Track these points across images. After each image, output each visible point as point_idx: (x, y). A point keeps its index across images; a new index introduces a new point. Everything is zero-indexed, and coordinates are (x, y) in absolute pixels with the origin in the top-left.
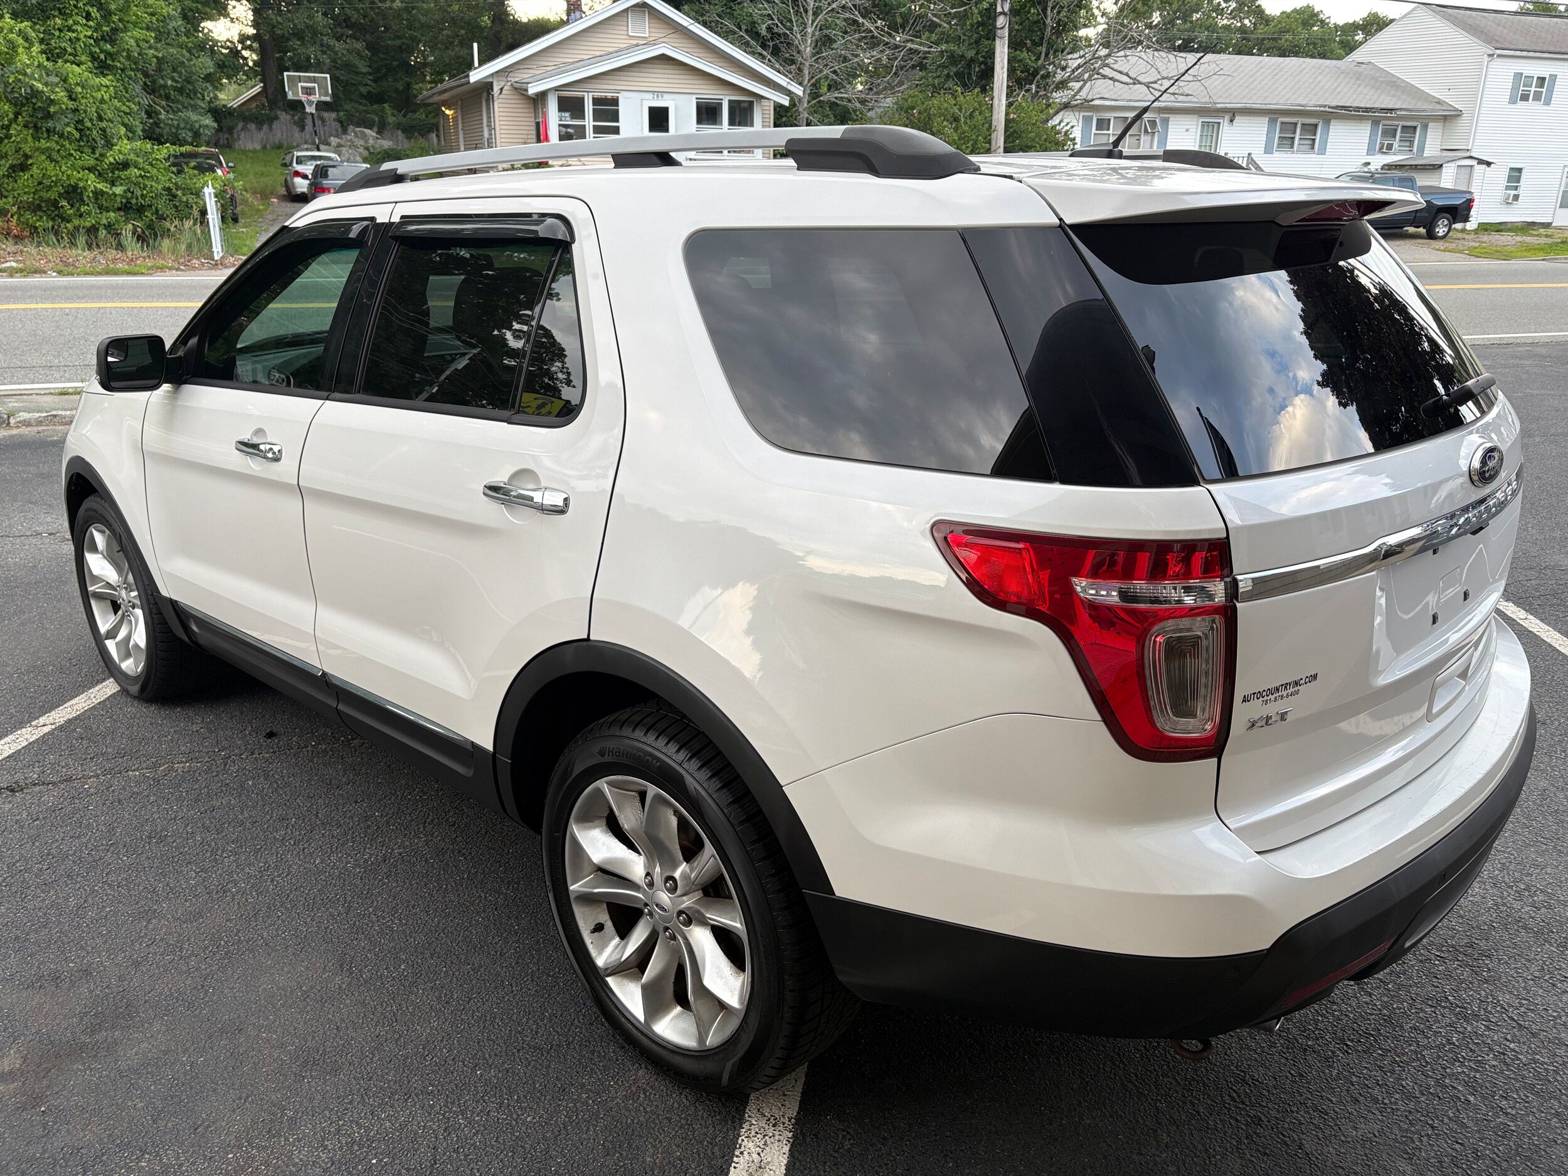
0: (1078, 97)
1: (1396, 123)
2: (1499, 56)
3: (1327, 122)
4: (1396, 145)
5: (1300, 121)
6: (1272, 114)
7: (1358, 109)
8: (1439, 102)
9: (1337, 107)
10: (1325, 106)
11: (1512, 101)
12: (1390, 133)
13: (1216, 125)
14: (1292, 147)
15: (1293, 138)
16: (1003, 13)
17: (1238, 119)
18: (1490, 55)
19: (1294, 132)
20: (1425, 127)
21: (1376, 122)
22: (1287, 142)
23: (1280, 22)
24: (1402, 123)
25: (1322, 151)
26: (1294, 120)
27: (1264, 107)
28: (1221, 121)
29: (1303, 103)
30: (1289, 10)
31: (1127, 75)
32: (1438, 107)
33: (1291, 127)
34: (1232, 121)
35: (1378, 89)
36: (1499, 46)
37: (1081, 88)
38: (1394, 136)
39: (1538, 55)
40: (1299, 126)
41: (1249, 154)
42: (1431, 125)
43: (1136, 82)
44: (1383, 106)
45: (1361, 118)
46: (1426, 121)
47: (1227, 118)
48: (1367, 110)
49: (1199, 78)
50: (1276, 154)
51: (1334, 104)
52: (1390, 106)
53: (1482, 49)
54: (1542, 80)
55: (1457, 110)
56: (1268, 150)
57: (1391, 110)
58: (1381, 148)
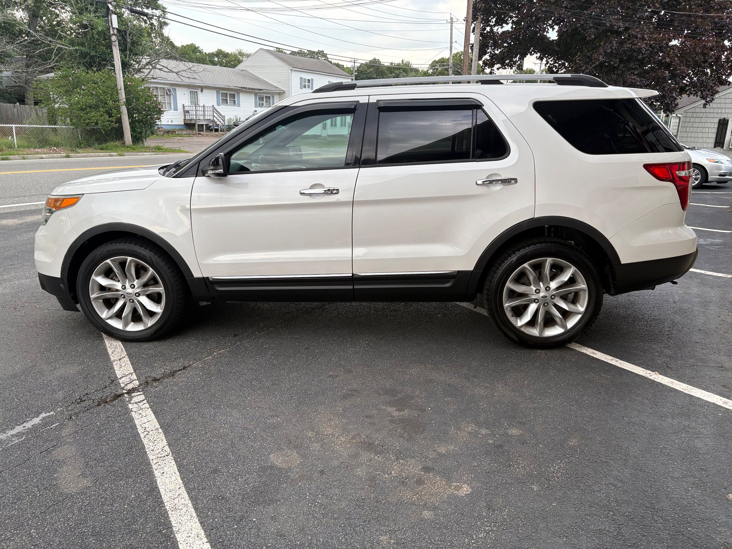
0: (149, 76)
1: (263, 95)
2: (294, 70)
3: (238, 94)
4: (264, 104)
5: (229, 92)
6: (217, 89)
7: (249, 89)
8: (276, 87)
9: (242, 88)
10: (237, 87)
11: (301, 88)
12: (261, 99)
13: (196, 93)
14: (227, 103)
15: (227, 100)
16: (114, 34)
17: (204, 91)
18: (291, 70)
19: (227, 97)
20: (273, 97)
21: (256, 94)
22: (225, 101)
23: (182, 50)
24: (265, 95)
25: (239, 105)
26: (226, 92)
27: (214, 86)
28: (198, 91)
29: (229, 85)
30: (185, 45)
31: (167, 68)
32: (276, 89)
33: (225, 95)
34: (202, 91)
35: (253, 81)
36: (293, 66)
37: (150, 72)
38: (263, 100)
39: (306, 71)
40: (228, 95)
41: (213, 106)
42: (275, 96)
43: (171, 71)
44: (258, 88)
45: (250, 93)
46: (273, 94)
47: (200, 90)
48: (253, 89)
49: (196, 72)
50: (222, 106)
51: (240, 86)
52: (260, 88)
53: (287, 68)
54: (309, 80)
55: (283, 91)
56: (218, 104)
57: (261, 90)
58: (260, 105)
